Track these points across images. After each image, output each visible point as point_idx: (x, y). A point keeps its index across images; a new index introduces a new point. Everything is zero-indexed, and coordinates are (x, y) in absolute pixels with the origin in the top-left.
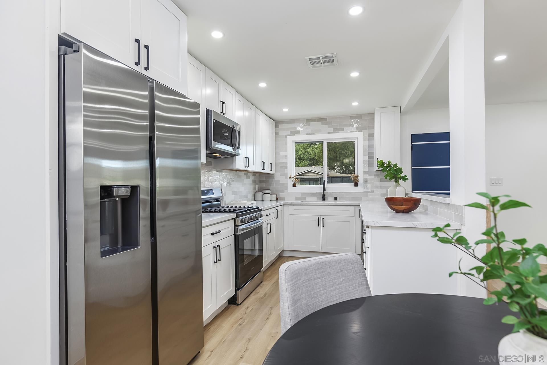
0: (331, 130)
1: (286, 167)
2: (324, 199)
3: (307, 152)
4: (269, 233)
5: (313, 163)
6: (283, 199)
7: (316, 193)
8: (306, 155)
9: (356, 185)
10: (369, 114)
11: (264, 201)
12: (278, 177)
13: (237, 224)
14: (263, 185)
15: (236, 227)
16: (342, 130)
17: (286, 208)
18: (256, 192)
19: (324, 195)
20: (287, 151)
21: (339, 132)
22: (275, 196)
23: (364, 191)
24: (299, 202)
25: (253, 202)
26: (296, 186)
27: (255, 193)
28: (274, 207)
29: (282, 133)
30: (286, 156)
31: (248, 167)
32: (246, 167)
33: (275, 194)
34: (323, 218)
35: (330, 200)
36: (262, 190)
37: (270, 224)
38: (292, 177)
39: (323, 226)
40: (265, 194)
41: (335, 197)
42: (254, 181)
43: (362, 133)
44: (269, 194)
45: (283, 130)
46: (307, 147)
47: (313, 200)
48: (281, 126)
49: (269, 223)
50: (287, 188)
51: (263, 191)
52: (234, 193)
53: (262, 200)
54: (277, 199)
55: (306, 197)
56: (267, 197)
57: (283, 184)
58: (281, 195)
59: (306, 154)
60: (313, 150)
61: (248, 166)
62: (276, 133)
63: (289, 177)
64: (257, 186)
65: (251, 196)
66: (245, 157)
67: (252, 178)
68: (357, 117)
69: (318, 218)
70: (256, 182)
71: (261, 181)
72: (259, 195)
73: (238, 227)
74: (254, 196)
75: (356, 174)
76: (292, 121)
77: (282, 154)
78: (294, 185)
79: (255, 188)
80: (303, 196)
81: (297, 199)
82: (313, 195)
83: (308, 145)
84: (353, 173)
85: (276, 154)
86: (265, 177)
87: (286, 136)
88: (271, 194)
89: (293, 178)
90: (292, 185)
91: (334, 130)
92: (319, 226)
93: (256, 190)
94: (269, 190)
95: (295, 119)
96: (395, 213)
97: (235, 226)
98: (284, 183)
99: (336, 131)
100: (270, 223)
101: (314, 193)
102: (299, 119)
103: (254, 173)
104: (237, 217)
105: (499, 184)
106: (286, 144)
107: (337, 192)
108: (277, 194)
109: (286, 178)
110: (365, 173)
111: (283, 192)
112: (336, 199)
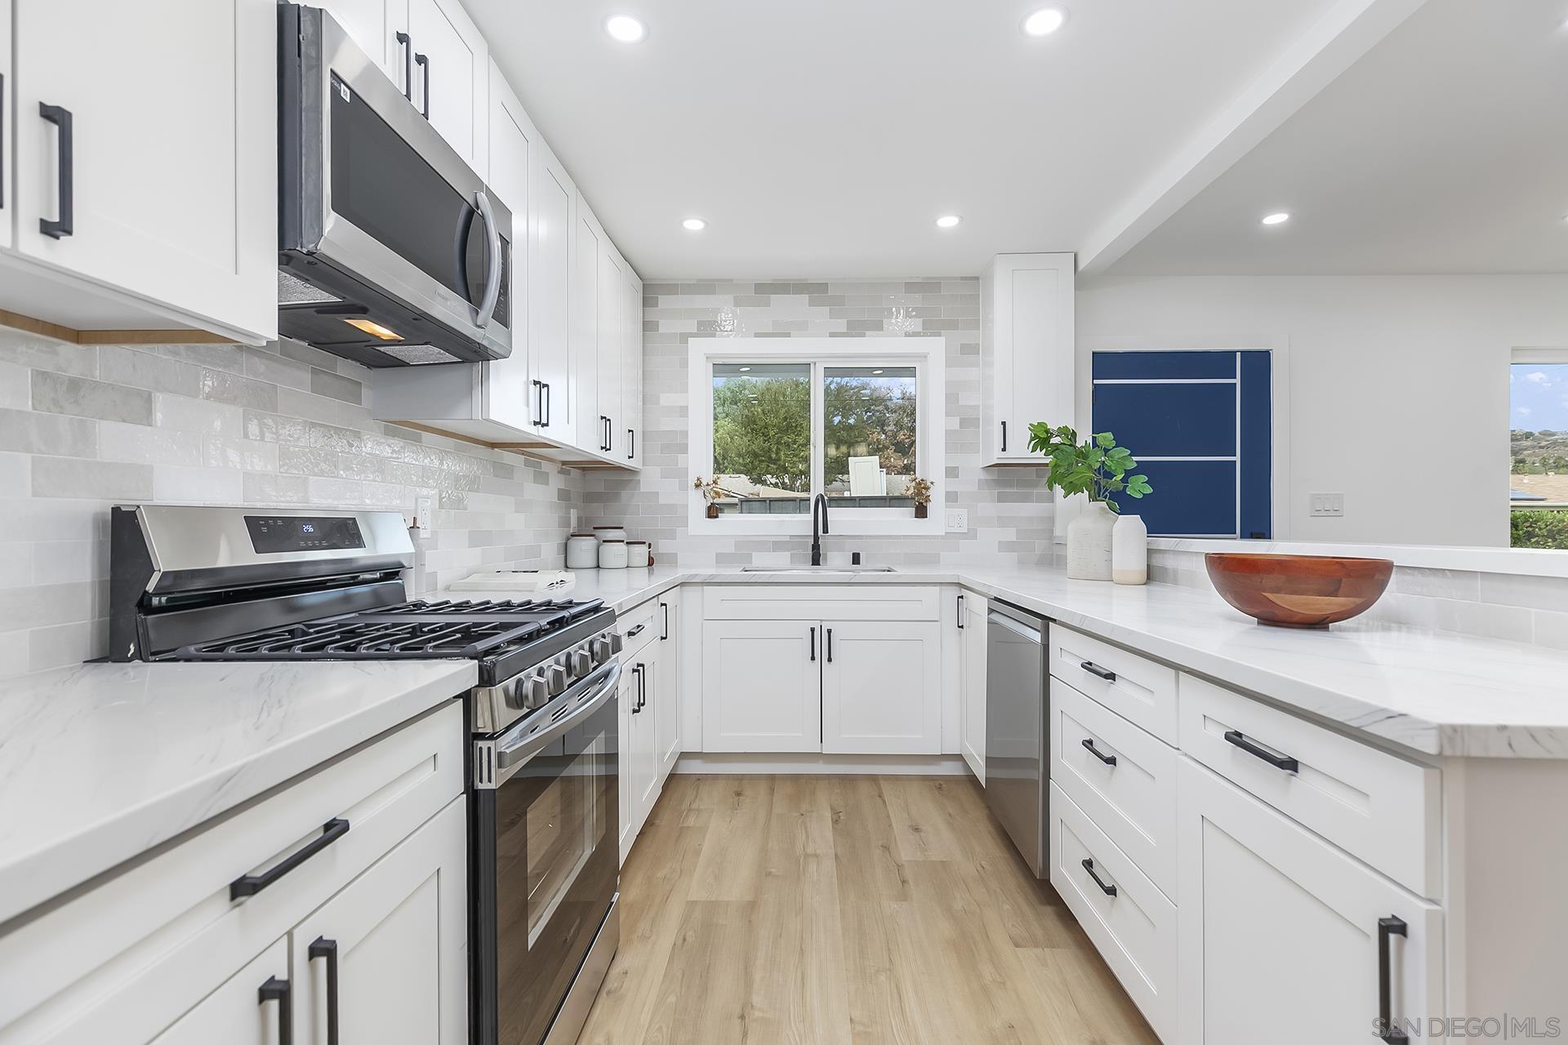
0: (841, 325)
1: (684, 449)
2: (816, 561)
4: (638, 711)
6: (672, 560)
7: (788, 539)
9: (921, 512)
10: (963, 278)
11: (602, 571)
12: (651, 479)
13: (483, 724)
14: (598, 510)
15: (481, 744)
16: (878, 326)
17: (691, 593)
18: (572, 536)
19: (816, 547)
20: (686, 391)
21: (867, 332)
22: (644, 549)
23: (946, 533)
24: (734, 572)
25: (563, 575)
26: (717, 517)
27: (568, 539)
28: (654, 597)
29: (666, 327)
30: (683, 411)
31: (543, 425)
32: (536, 423)
33: (644, 543)
34: (829, 631)
35: (836, 561)
36: (595, 528)
37: (641, 668)
38: (704, 483)
39: (830, 660)
40: (604, 541)
41: (853, 554)
42: (564, 495)
43: (943, 339)
44: (623, 541)
45: (674, 316)
47: (781, 563)
48: (664, 301)
49: (639, 665)
50: (684, 522)
51: (598, 533)
52: (478, 539)
53: (594, 564)
54: (651, 562)
55: (754, 554)
56: (615, 553)
57: (672, 507)
58: (663, 546)
61: (544, 421)
62: (648, 326)
63: (692, 481)
64: (574, 514)
65: (550, 550)
66: (531, 379)
67: (556, 482)
68: (925, 287)
69: (813, 630)
70: (569, 500)
71: (589, 498)
72: (584, 548)
73: (491, 744)
74: (562, 549)
75: (920, 476)
76: (706, 286)
77: (667, 399)
78: (712, 512)
79: (565, 522)
80: (743, 550)
81: (721, 559)
82: (778, 546)
85: (647, 400)
86: (605, 480)
87: (684, 338)
88: (627, 543)
89: (708, 485)
90: (702, 512)
91: (850, 324)
92: (813, 658)
93: (569, 526)
94: (622, 528)
95: (718, 280)
96: (1256, 625)
97: (472, 737)
98: (676, 505)
99: (856, 329)
100: (643, 665)
101: (783, 539)
102: (732, 280)
103: (564, 463)
104: (487, 678)
105: (1335, 513)
106: (684, 364)
107: (861, 537)
108: (650, 545)
109: (684, 487)
110: (951, 472)
111: (671, 535)
112: (856, 559)
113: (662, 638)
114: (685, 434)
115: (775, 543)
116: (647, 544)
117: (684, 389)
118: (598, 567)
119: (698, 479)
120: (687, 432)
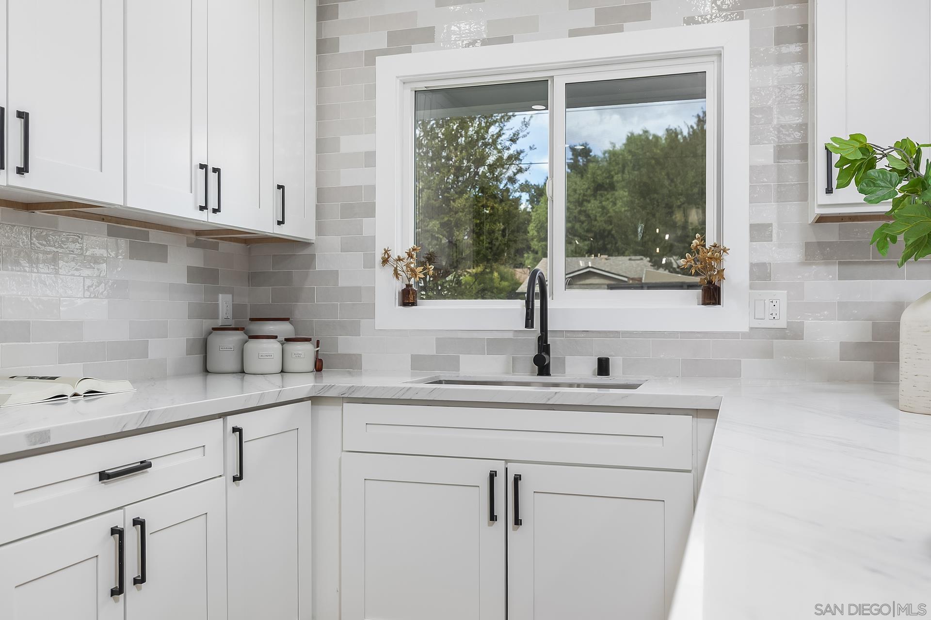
0: (586, 16)
1: (370, 210)
2: (543, 371)
3: (585, 211)
5: (604, 245)
6: (352, 363)
7: (510, 335)
8: (583, 222)
9: (711, 296)
11: (247, 377)
14: (264, 296)
16: (643, 13)
17: (329, 414)
18: (214, 329)
19: (543, 349)
21: (626, 25)
23: (751, 329)
26: (414, 304)
29: (349, 44)
30: (370, 158)
33: (309, 340)
34: (517, 478)
36: (247, 319)
38: (394, 255)
39: (518, 522)
40: (255, 337)
41: (600, 360)
42: (202, 276)
44: (279, 337)
45: (360, 28)
46: (584, 195)
48: (346, 10)
50: (371, 311)
51: (249, 326)
53: (236, 367)
54: (319, 366)
55: (462, 357)
56: (266, 353)
57: (356, 292)
58: (346, 345)
59: (582, 218)
60: (603, 208)
62: (324, 46)
63: (378, 258)
64: (224, 301)
65: (180, 348)
67: (186, 259)
69: (493, 475)
70: (216, 282)
71: (251, 278)
72: (226, 344)
75: (711, 240)
77: (350, 143)
78: (408, 298)
79: (207, 312)
80: (448, 353)
81: (419, 363)
82: (493, 345)
83: (589, 191)
84: (698, 235)
86: (275, 257)
87: (370, 57)
89: (400, 259)
90: (395, 298)
91: (599, 16)
92: (493, 518)
93: (215, 317)
98: (359, 287)
99: (609, 21)
101: (503, 336)
103: (198, 233)
106: (371, 92)
107: (616, 334)
108: (318, 342)
109: (369, 264)
110: (759, 232)
111: (353, 329)
112: (603, 367)
113: (235, 479)
114: (372, 189)
115: (491, 342)
116: (314, 341)
117: (371, 127)
118: (243, 372)
119: (386, 251)
120: (373, 188)
